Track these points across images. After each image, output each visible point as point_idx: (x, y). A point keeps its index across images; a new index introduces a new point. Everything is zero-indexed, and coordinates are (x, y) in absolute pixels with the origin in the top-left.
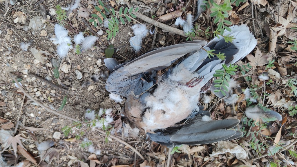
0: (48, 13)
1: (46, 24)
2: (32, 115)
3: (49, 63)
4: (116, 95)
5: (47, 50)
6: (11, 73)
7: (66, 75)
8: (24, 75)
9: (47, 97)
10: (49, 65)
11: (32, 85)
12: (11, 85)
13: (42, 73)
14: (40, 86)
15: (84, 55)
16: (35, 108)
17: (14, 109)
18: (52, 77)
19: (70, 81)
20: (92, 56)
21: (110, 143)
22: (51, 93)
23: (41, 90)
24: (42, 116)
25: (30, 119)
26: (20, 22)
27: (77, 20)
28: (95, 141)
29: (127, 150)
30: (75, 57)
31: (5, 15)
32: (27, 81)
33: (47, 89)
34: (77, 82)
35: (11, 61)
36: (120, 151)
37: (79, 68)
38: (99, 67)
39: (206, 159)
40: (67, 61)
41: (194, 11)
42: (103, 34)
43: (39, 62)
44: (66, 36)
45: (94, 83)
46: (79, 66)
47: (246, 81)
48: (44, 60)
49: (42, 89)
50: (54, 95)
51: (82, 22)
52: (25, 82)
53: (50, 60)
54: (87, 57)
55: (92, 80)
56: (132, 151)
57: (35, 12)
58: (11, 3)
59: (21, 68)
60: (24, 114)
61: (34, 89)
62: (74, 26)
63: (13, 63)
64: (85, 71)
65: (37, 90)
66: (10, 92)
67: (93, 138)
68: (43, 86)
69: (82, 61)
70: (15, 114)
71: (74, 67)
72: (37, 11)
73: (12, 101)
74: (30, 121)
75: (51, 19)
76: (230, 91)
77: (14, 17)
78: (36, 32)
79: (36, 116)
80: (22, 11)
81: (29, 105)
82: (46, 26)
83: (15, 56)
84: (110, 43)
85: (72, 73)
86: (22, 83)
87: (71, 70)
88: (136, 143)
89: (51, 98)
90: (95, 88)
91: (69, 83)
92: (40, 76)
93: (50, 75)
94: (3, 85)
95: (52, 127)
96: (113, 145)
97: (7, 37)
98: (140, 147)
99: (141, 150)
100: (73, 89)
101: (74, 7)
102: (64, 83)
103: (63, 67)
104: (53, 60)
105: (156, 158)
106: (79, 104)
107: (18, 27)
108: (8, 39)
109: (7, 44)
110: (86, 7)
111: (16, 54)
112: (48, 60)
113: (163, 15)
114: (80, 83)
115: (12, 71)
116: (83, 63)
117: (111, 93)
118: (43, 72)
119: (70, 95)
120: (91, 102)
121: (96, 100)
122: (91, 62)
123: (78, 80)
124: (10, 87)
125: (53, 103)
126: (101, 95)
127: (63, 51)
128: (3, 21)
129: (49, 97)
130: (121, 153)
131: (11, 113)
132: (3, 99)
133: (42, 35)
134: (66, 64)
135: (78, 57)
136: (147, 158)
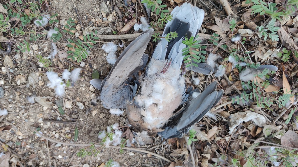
0: (38, 67)
1: (41, 76)
2: (60, 157)
3: (54, 105)
4: (115, 109)
5: (49, 96)
6: (31, 126)
7: (71, 110)
8: (41, 123)
9: (65, 135)
10: (55, 107)
11: (50, 130)
12: (35, 137)
13: (52, 116)
14: (56, 129)
15: (78, 88)
16: (60, 150)
17: (44, 157)
18: (62, 117)
19: (76, 114)
20: (84, 85)
21: (134, 158)
22: (66, 131)
23: (58, 132)
24: (68, 155)
25: (59, 162)
26: (22, 83)
27: (61, 62)
28: (120, 161)
29: (151, 159)
30: (72, 92)
31: (10, 82)
32: (45, 129)
33: (62, 129)
34: (81, 112)
35: (27, 117)
36: (146, 162)
37: (79, 100)
38: (93, 92)
39: (228, 138)
40: (67, 98)
41: (145, 13)
42: (86, 65)
43: (47, 108)
44: (57, 78)
45: (95, 107)
46: (78, 99)
47: (224, 49)
48: (50, 105)
49: (59, 130)
50: (69, 131)
51: (66, 62)
52: (44, 130)
53: (54, 103)
54: (81, 88)
55: (92, 106)
56: (156, 158)
57: (29, 70)
58: (11, 72)
59: (37, 119)
60: (53, 158)
61: (53, 133)
62: (60, 68)
63: (29, 117)
64: (84, 100)
65: (55, 133)
66: (36, 142)
67: (117, 158)
68: (59, 127)
69: (79, 93)
70: (47, 161)
71: (75, 101)
72: (30, 69)
73: (41, 151)
74: (60, 163)
75: (42, 70)
76: (215, 65)
77: (16, 80)
78: (36, 85)
79: (64, 157)
80: (20, 74)
81: (54, 148)
82: (41, 77)
83: (29, 111)
84: (94, 69)
85: (76, 107)
86: (42, 131)
87: (73, 104)
88: (156, 148)
89: (68, 135)
90: (98, 111)
91: (76, 116)
92: (52, 120)
93: (59, 115)
94: (29, 139)
95: (79, 162)
96: (137, 159)
97: (17, 98)
98: (161, 151)
99: (164, 154)
100: (81, 119)
101: (54, 53)
102: (72, 117)
103: (66, 104)
104: (57, 102)
105: (181, 156)
106: (92, 131)
107: (22, 87)
108: (19, 99)
109: (19, 104)
110: (63, 50)
111: (29, 109)
112: (53, 104)
113: (123, 28)
114: (84, 112)
115: (31, 124)
116: (80, 95)
117: (110, 109)
118: (54, 115)
119: (82, 126)
120: (100, 125)
121: (103, 121)
122: (86, 91)
123: (82, 110)
124: (35, 139)
125: (72, 139)
126: (105, 115)
127: (60, 91)
128: (11, 88)
129: (66, 135)
130: (147, 164)
131: (43, 162)
132: (33, 152)
133: (40, 85)
134: (68, 101)
135: (74, 91)
136: (173, 159)
